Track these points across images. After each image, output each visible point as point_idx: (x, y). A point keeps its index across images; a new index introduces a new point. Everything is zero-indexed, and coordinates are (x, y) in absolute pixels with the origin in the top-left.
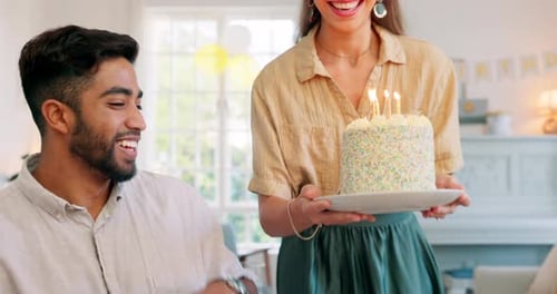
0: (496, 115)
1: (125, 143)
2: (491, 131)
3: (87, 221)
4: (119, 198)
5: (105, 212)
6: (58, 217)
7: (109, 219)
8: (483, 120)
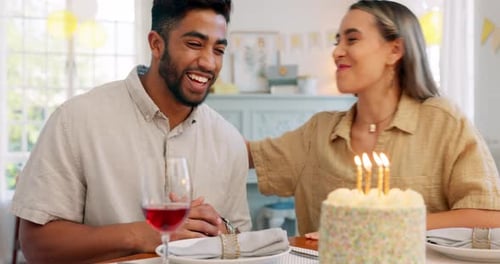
0: (304, 78)
1: (193, 77)
2: (301, 91)
3: (166, 129)
4: (194, 121)
5: (180, 128)
6: (147, 117)
7: (181, 133)
8: (294, 82)
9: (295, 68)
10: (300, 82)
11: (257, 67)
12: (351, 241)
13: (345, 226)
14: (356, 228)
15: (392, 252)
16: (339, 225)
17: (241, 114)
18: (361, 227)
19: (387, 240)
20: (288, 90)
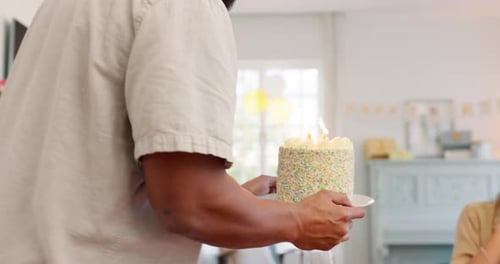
0: (478, 144)
8: (467, 147)
9: (468, 134)
10: (474, 147)
11: (432, 133)
15: (321, 181)
17: (415, 179)
19: (317, 171)
20: (462, 155)
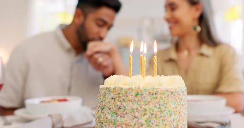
12: (143, 120)
13: (135, 106)
14: (147, 107)
16: (129, 106)
18: (151, 106)
